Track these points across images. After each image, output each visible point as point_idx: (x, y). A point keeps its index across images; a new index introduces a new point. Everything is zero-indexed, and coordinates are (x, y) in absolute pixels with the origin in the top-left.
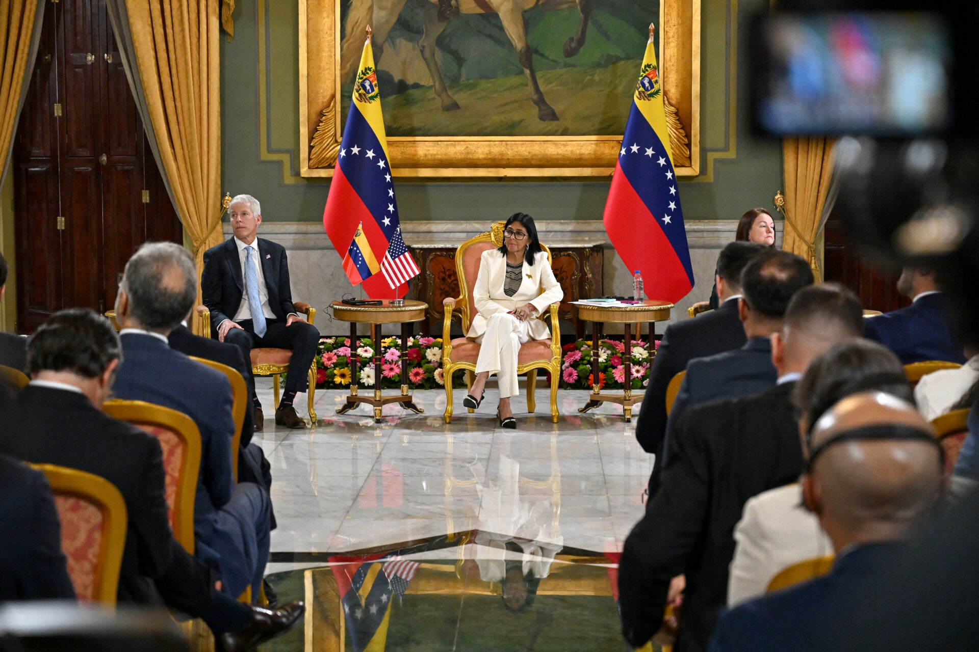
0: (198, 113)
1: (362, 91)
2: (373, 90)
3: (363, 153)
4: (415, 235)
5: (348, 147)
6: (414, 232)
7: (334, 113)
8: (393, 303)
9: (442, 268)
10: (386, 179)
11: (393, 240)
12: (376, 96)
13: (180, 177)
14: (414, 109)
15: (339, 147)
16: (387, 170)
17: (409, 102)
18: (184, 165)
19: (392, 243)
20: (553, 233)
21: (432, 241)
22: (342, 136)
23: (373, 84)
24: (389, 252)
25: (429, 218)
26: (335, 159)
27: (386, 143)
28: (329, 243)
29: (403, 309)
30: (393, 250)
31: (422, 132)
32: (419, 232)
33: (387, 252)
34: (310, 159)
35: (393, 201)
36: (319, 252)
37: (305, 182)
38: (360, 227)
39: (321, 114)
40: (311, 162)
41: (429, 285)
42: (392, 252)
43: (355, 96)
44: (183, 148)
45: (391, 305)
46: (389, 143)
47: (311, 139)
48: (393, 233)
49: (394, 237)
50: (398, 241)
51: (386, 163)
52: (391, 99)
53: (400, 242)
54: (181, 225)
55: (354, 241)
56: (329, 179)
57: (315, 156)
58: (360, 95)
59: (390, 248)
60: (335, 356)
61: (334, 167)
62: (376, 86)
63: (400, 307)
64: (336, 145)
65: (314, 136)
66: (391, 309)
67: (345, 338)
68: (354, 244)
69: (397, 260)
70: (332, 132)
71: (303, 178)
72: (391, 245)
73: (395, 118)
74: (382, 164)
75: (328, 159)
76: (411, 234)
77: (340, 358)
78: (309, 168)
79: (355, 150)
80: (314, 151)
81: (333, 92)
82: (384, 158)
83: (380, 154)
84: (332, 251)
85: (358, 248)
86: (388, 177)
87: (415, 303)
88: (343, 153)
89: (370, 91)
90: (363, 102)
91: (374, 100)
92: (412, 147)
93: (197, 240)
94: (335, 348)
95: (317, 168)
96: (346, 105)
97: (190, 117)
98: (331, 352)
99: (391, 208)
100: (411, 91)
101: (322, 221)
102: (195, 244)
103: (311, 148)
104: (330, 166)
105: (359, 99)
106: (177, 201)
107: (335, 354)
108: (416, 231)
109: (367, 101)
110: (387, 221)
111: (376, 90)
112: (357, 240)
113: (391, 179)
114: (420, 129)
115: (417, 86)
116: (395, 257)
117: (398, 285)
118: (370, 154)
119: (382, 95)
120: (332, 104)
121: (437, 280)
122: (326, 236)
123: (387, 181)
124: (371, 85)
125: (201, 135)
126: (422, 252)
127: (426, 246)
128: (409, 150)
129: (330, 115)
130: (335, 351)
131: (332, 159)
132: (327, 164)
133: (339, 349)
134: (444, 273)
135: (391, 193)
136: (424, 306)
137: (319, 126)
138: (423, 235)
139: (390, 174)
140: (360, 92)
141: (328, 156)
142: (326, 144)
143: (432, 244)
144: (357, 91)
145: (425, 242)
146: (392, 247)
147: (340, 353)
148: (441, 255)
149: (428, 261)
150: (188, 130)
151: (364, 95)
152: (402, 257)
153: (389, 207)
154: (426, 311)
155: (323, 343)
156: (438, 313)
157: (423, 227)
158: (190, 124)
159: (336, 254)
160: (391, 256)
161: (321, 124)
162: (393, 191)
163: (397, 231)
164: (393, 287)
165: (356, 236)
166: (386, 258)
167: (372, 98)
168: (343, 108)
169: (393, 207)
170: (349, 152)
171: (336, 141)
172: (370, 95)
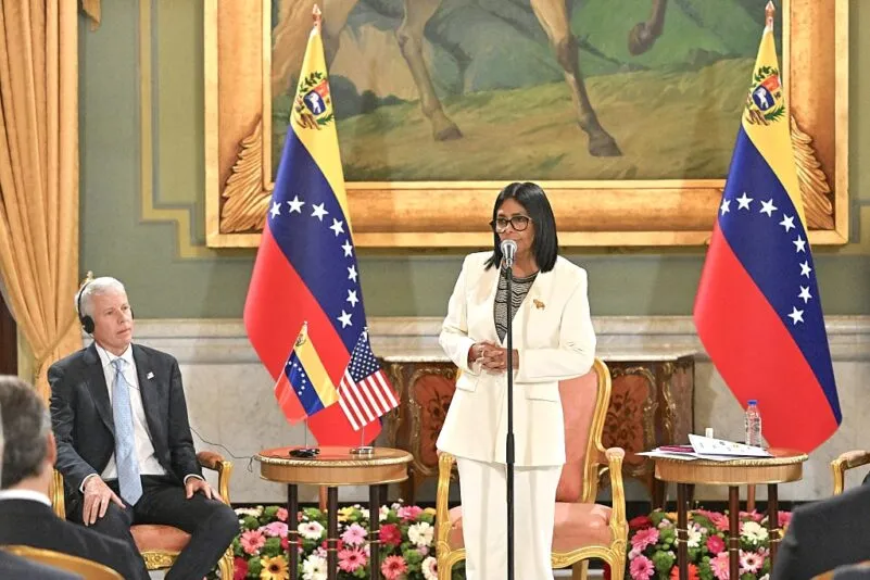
0: (43, 146)
1: (306, 111)
2: (323, 109)
3: (307, 209)
4: (390, 340)
5: (284, 199)
6: (387, 336)
7: (260, 145)
8: (356, 453)
9: (434, 394)
10: (344, 251)
11: (356, 351)
12: (329, 119)
13: (13, 247)
14: (390, 137)
15: (269, 198)
16: (345, 236)
17: (381, 126)
18: (20, 229)
19: (354, 356)
20: (612, 337)
21: (418, 350)
22: (273, 180)
23: (324, 99)
24: (350, 370)
25: (412, 313)
26: (263, 218)
27: (344, 192)
28: (252, 353)
29: (373, 462)
30: (357, 367)
31: (400, 175)
32: (396, 336)
33: (347, 372)
34: (221, 219)
35: (356, 286)
36: (236, 368)
37: (213, 255)
38: (304, 331)
39: (240, 146)
40: (224, 222)
41: (414, 422)
42: (355, 371)
43: (295, 117)
44: (18, 201)
45: (354, 456)
46: (349, 192)
47: (223, 185)
48: (357, 341)
49: (358, 346)
50: (363, 354)
51: (345, 226)
52: (353, 120)
53: (368, 356)
54: (14, 324)
55: (294, 353)
56: (253, 251)
57: (230, 213)
58: (302, 116)
59: (351, 365)
60: (263, 538)
61: (260, 231)
62: (328, 102)
63: (367, 459)
64: (262, 195)
65: (228, 182)
66: (353, 463)
67: (277, 507)
68: (293, 357)
69: (362, 383)
70: (258, 175)
71: (211, 248)
72: (353, 360)
73: (358, 151)
74: (337, 227)
75: (251, 217)
76: (384, 339)
77: (270, 540)
78: (221, 232)
79: (296, 205)
80: (227, 205)
81: (258, 111)
82: (341, 218)
83: (335, 211)
84: (257, 366)
85: (300, 365)
86: (348, 249)
87: (392, 452)
88: (275, 210)
89: (319, 110)
90: (309, 128)
91: (325, 124)
92: (386, 198)
93: (40, 348)
94: (262, 525)
95: (233, 232)
96: (279, 131)
97: (30, 151)
98: (256, 530)
99: (352, 298)
100: (383, 110)
101: (241, 316)
102: (37, 356)
103: (223, 200)
104: (253, 230)
105: (302, 123)
106: (7, 286)
107: (263, 533)
108: (393, 333)
109: (313, 126)
110: (345, 319)
111: (329, 109)
112: (299, 352)
113: (352, 251)
114: (398, 170)
115: (392, 101)
116: (360, 379)
117: (364, 423)
119: (338, 115)
120: (258, 129)
121: (427, 414)
122: (247, 342)
123: (346, 255)
124: (320, 101)
125: (47, 180)
126: (401, 368)
127: (408, 359)
128: (381, 204)
129: (253, 148)
130: (262, 529)
131: (257, 218)
132: (249, 227)
133: (270, 526)
134: (438, 401)
135: (353, 274)
136: (407, 458)
137: (236, 165)
138: (403, 340)
139: (351, 244)
140: (303, 112)
141: (250, 213)
142: (247, 195)
143: (418, 354)
144: (299, 111)
145: (407, 351)
146: (355, 363)
147: (270, 533)
148: (434, 374)
149: (411, 383)
150: (27, 173)
151: (310, 116)
152: (370, 378)
153: (348, 296)
154: (409, 465)
155: (242, 516)
156: (429, 466)
157: (403, 326)
158: (31, 164)
159: (262, 372)
160: (353, 377)
161: (239, 162)
162: (356, 270)
163: (363, 337)
164: (356, 427)
165: (297, 345)
166: (345, 380)
167: (322, 121)
168: (275, 137)
169: (357, 296)
170: (285, 208)
171: (264, 190)
172: (319, 117)
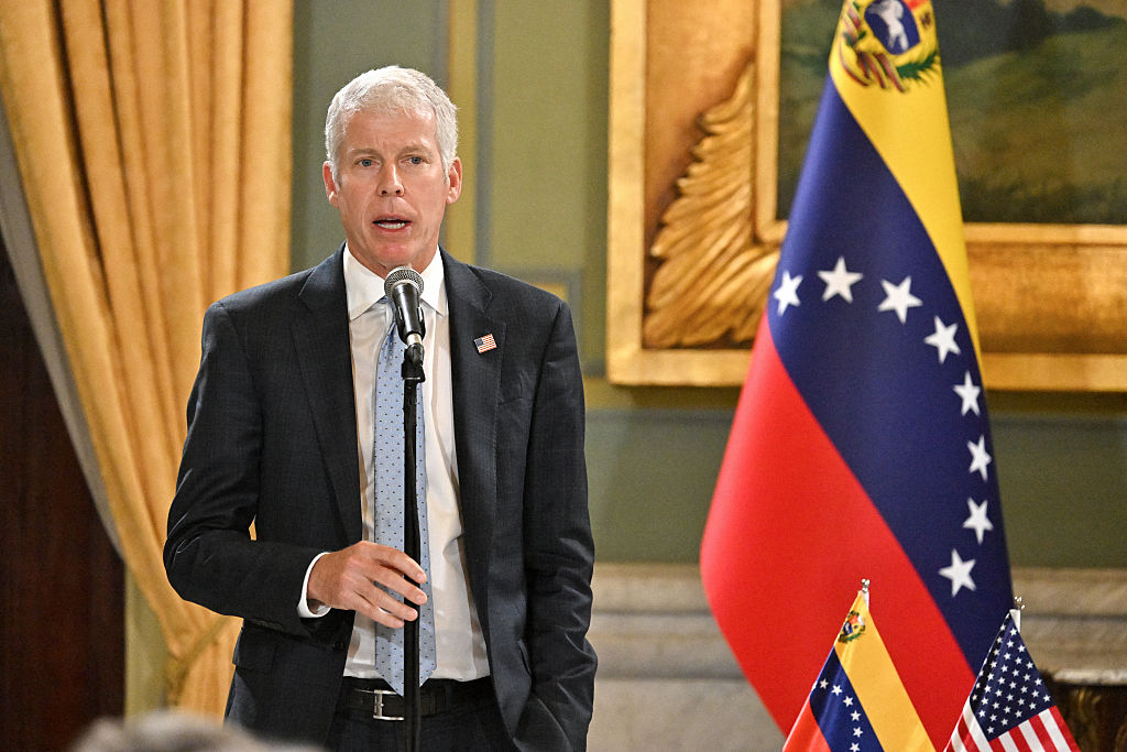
0: (202, 119)
1: (870, 43)
2: (914, 39)
3: (868, 292)
4: (1070, 628)
5: (810, 264)
6: (1063, 617)
7: (748, 126)
10: (959, 400)
11: (992, 658)
12: (927, 64)
14: (1075, 115)
15: (769, 263)
16: (964, 363)
17: (1057, 84)
19: (988, 670)
22: (782, 214)
23: (917, 13)
24: (975, 707)
26: (751, 312)
27: (961, 252)
28: (719, 651)
30: (993, 698)
31: (1103, 208)
32: (1084, 617)
33: (967, 708)
34: (646, 311)
35: (986, 490)
36: (675, 690)
37: (626, 403)
38: (862, 603)
39: (699, 129)
40: (654, 321)
42: (990, 710)
43: (841, 59)
44: (137, 257)
46: (975, 252)
47: (654, 226)
48: (996, 632)
49: (998, 646)
50: (1012, 663)
51: (962, 337)
52: (982, 69)
53: (1023, 669)
55: (835, 660)
56: (727, 396)
57: (669, 297)
58: (862, 58)
59: (980, 693)
61: (748, 345)
62: (926, 21)
64: (753, 253)
65: (668, 217)
68: (833, 669)
69: (1005, 738)
70: (740, 204)
71: (621, 387)
72: (984, 681)
73: (995, 147)
74: (943, 339)
75: (720, 309)
76: (1052, 625)
78: (646, 345)
79: (839, 281)
80: (664, 276)
81: (747, 39)
82: (953, 315)
83: (939, 299)
84: (730, 686)
85: (849, 690)
86: (968, 395)
88: (788, 294)
89: (904, 43)
90: (876, 88)
91: (917, 78)
92: (1065, 266)
93: (186, 631)
95: (677, 346)
96: (798, 93)
97: (169, 132)
99: (978, 520)
101: (694, 559)
102: (175, 648)
103: (653, 264)
104: (727, 342)
105: (859, 72)
108: (1075, 609)
109: (886, 81)
110: (959, 573)
111: (928, 38)
112: (848, 655)
113: (980, 399)
114: (1097, 196)
116: (1000, 730)
118: (900, 298)
119: (951, 55)
120: (743, 88)
122: (711, 625)
123: (965, 409)
124: (907, 20)
125: (210, 206)
126: (1097, 699)
127: (1113, 676)
128: (1052, 281)
129: (732, 133)
131: (737, 311)
132: (716, 334)
135: (980, 459)
137: (686, 175)
138: (1100, 630)
139: (977, 381)
140: (863, 45)
141: (721, 298)
142: (714, 252)
144: (852, 42)
146: (988, 689)
150: (160, 187)
151: (880, 57)
152: (1026, 728)
153: (968, 514)
157: (1101, 594)
158: (171, 163)
159: (746, 701)
160: (984, 724)
161: (695, 169)
162: (989, 450)
163: (1010, 623)
165: (844, 640)
166: (964, 732)
167: (911, 71)
168: (787, 106)
169: (989, 515)
170: (811, 289)
171: (755, 240)
172: (902, 60)
